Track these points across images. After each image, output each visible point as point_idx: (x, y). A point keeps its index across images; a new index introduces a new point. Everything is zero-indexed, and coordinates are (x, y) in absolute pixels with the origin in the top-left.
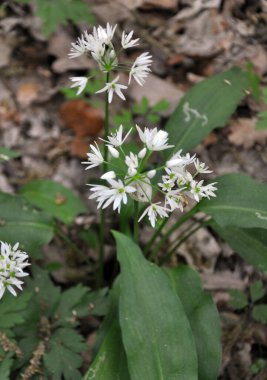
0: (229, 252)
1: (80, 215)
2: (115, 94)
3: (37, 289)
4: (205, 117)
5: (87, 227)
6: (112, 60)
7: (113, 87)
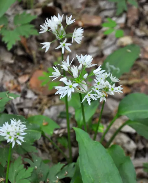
0: (141, 147)
1: (56, 129)
2: (65, 49)
3: (36, 167)
4: (118, 69)
5: (61, 135)
6: (62, 33)
7: (64, 45)
